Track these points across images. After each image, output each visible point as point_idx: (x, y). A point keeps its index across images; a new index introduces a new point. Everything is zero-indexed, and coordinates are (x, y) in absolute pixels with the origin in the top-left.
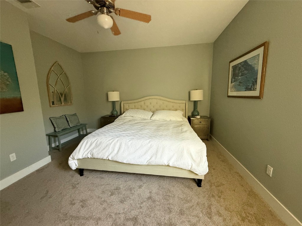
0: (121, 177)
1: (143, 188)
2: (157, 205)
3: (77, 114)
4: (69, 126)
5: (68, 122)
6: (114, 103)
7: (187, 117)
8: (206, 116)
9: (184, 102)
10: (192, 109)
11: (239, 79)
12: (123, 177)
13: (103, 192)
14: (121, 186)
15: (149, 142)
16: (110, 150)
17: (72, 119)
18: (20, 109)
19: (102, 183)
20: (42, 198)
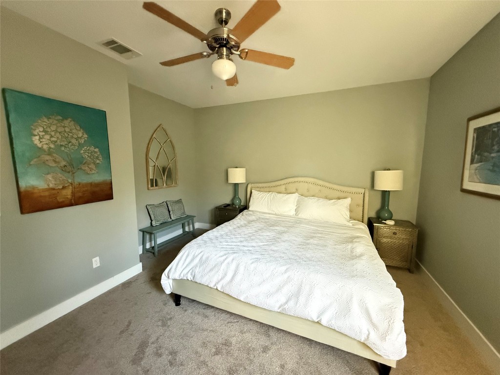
0: (236, 321)
1: (270, 353)
3: (182, 200)
4: (171, 218)
5: (169, 212)
6: (236, 185)
7: (366, 220)
8: (409, 222)
9: (363, 191)
10: (377, 205)
11: (493, 158)
12: (238, 322)
13: (204, 345)
14: (234, 340)
15: (286, 271)
16: (221, 274)
17: (176, 207)
18: (110, 197)
19: (205, 327)
20: (122, 332)
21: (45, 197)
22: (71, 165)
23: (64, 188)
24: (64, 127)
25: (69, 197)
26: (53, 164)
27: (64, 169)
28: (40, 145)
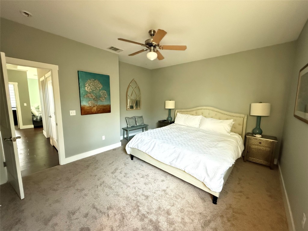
1: (164, 182)
2: (167, 197)
3: (143, 117)
4: (136, 125)
5: (136, 122)
6: (170, 110)
7: (243, 134)
13: (138, 174)
14: (150, 175)
15: (174, 148)
16: (148, 147)
17: (139, 120)
18: (109, 111)
19: (140, 169)
20: (110, 164)
21: (88, 109)
22: (97, 98)
23: (94, 106)
24: (95, 83)
25: (96, 110)
26: (91, 97)
27: (94, 99)
28: (87, 90)
